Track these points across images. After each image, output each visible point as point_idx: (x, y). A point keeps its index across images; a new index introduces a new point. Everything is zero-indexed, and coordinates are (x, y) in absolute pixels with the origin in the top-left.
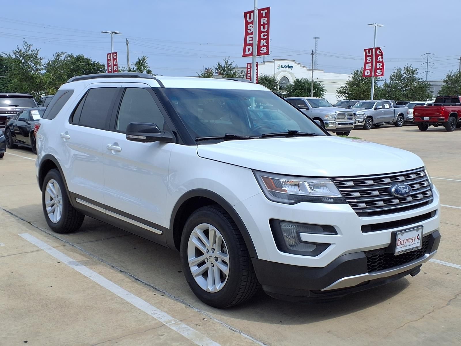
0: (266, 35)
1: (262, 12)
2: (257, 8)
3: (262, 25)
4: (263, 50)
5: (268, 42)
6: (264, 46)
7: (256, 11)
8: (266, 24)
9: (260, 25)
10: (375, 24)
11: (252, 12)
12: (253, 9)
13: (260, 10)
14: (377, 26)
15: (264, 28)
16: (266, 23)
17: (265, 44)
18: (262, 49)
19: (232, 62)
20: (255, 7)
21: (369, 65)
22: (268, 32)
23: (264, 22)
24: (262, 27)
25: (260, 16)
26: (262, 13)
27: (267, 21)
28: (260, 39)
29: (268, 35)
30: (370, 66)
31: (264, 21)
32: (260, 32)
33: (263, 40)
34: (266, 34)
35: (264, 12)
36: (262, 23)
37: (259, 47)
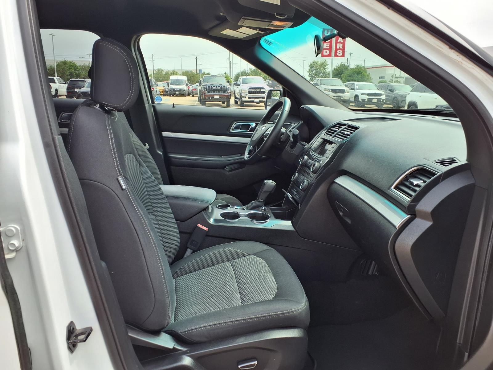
21: (327, 45)
30: (329, 46)
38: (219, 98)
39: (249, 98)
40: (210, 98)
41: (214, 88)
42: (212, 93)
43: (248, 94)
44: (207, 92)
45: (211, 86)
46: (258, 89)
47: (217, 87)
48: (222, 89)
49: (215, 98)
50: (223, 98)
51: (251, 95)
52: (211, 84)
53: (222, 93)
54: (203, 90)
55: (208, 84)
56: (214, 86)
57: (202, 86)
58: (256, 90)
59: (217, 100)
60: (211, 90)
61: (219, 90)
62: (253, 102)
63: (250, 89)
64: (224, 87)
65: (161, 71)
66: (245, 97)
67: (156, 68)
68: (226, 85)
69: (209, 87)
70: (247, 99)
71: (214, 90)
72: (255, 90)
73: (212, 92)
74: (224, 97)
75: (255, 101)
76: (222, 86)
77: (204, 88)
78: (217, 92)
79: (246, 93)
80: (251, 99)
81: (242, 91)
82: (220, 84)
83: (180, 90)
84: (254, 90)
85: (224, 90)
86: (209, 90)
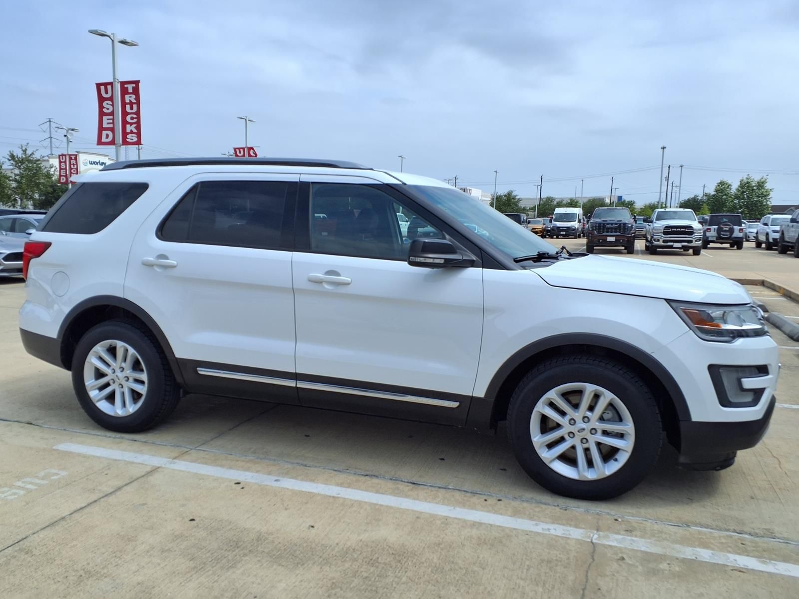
0: (135, 118)
1: (126, 86)
2: (118, 80)
3: (127, 104)
4: (132, 138)
5: (138, 127)
6: (132, 132)
7: (116, 83)
8: (134, 103)
9: (124, 104)
10: (245, 118)
11: (111, 84)
12: (111, 80)
13: (123, 84)
14: (248, 121)
15: (132, 108)
16: (134, 101)
17: (135, 131)
18: (129, 136)
19: (33, 151)
20: (114, 78)
22: (138, 113)
23: (130, 100)
24: (128, 107)
25: (124, 91)
26: (127, 88)
27: (135, 99)
28: (125, 123)
29: (139, 118)
31: (130, 98)
32: (125, 114)
33: (131, 124)
34: (135, 116)
35: (130, 87)
36: (127, 101)
37: (125, 134)
38: (614, 240)
39: (664, 241)
40: (601, 241)
41: (608, 226)
42: (604, 234)
43: (663, 235)
44: (596, 232)
45: (604, 224)
46: (680, 228)
47: (612, 224)
48: (622, 228)
49: (608, 240)
50: (621, 241)
51: (668, 237)
52: (603, 221)
53: (619, 234)
54: (591, 229)
55: (598, 220)
56: (608, 224)
57: (589, 224)
58: (678, 230)
59: (611, 244)
60: (603, 229)
61: (616, 229)
62: (671, 247)
63: (667, 227)
64: (625, 224)
65: (551, 201)
66: (658, 240)
67: (544, 196)
68: (627, 222)
69: (600, 224)
70: (661, 243)
71: (608, 229)
72: (675, 230)
73: (603, 232)
74: (623, 240)
75: (674, 246)
76: (620, 224)
77: (592, 228)
78: (611, 232)
79: (660, 234)
80: (667, 243)
81: (654, 231)
82: (618, 221)
83: (568, 229)
84: (673, 230)
85: (624, 229)
86: (599, 229)
